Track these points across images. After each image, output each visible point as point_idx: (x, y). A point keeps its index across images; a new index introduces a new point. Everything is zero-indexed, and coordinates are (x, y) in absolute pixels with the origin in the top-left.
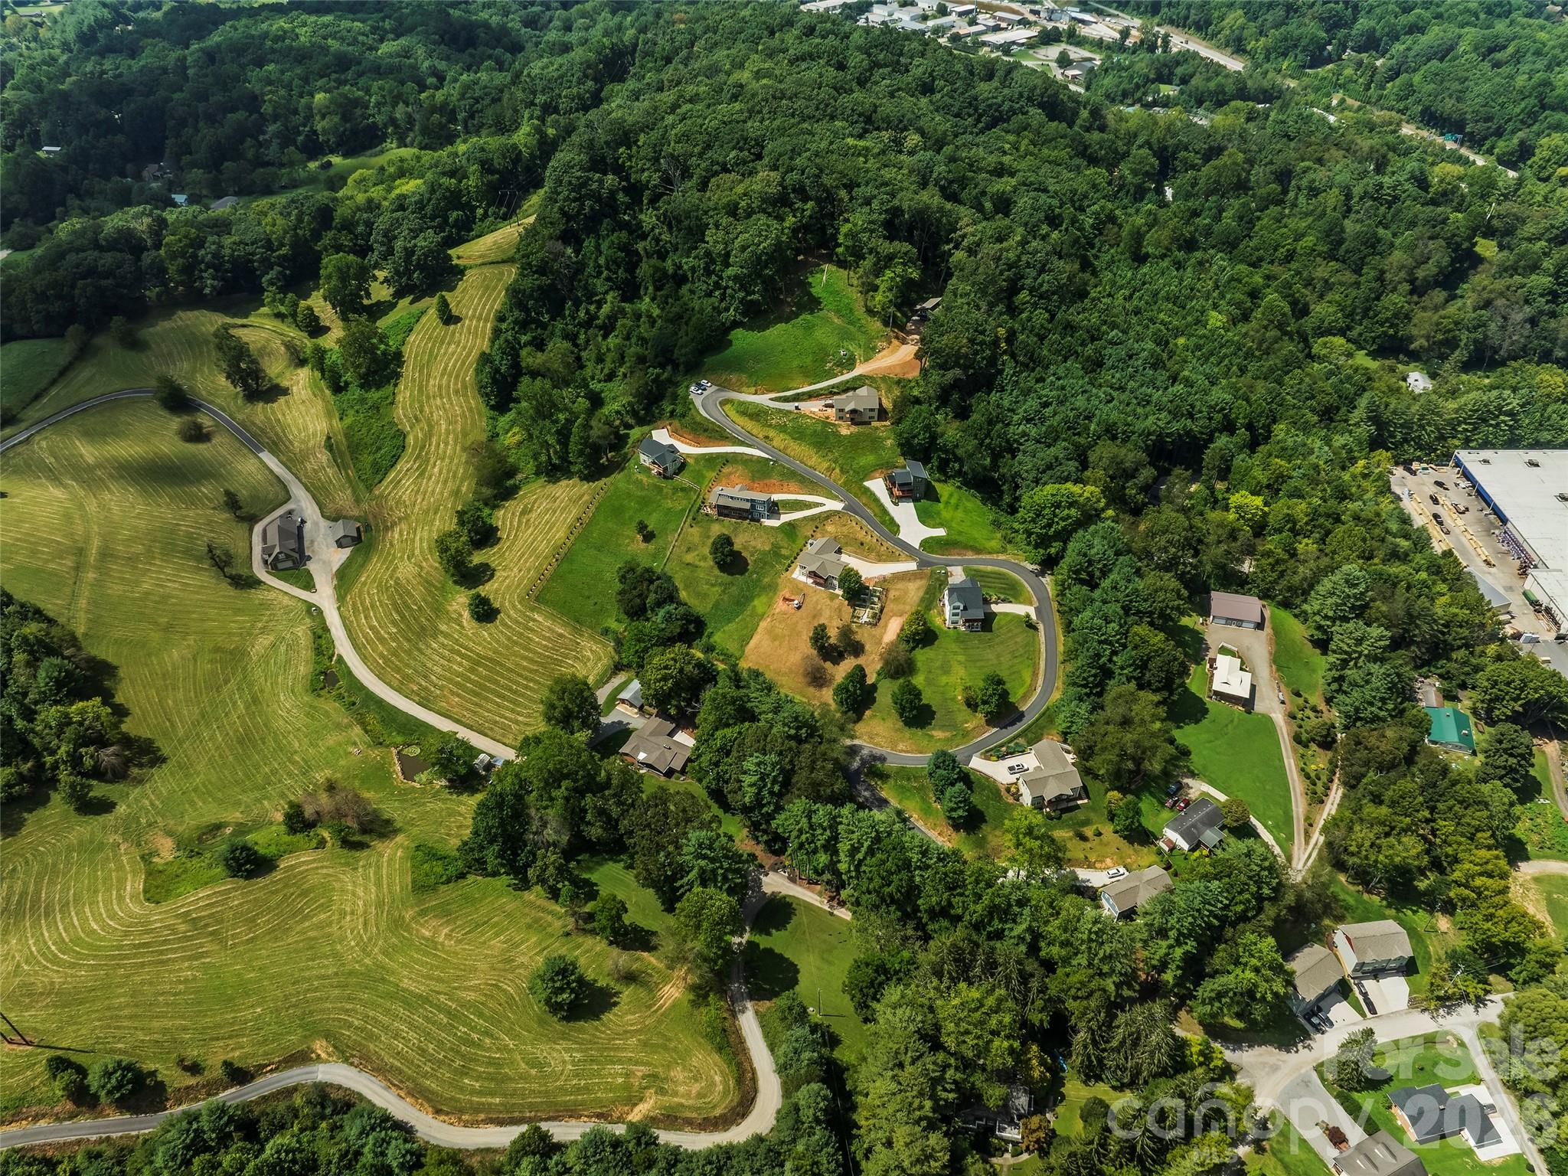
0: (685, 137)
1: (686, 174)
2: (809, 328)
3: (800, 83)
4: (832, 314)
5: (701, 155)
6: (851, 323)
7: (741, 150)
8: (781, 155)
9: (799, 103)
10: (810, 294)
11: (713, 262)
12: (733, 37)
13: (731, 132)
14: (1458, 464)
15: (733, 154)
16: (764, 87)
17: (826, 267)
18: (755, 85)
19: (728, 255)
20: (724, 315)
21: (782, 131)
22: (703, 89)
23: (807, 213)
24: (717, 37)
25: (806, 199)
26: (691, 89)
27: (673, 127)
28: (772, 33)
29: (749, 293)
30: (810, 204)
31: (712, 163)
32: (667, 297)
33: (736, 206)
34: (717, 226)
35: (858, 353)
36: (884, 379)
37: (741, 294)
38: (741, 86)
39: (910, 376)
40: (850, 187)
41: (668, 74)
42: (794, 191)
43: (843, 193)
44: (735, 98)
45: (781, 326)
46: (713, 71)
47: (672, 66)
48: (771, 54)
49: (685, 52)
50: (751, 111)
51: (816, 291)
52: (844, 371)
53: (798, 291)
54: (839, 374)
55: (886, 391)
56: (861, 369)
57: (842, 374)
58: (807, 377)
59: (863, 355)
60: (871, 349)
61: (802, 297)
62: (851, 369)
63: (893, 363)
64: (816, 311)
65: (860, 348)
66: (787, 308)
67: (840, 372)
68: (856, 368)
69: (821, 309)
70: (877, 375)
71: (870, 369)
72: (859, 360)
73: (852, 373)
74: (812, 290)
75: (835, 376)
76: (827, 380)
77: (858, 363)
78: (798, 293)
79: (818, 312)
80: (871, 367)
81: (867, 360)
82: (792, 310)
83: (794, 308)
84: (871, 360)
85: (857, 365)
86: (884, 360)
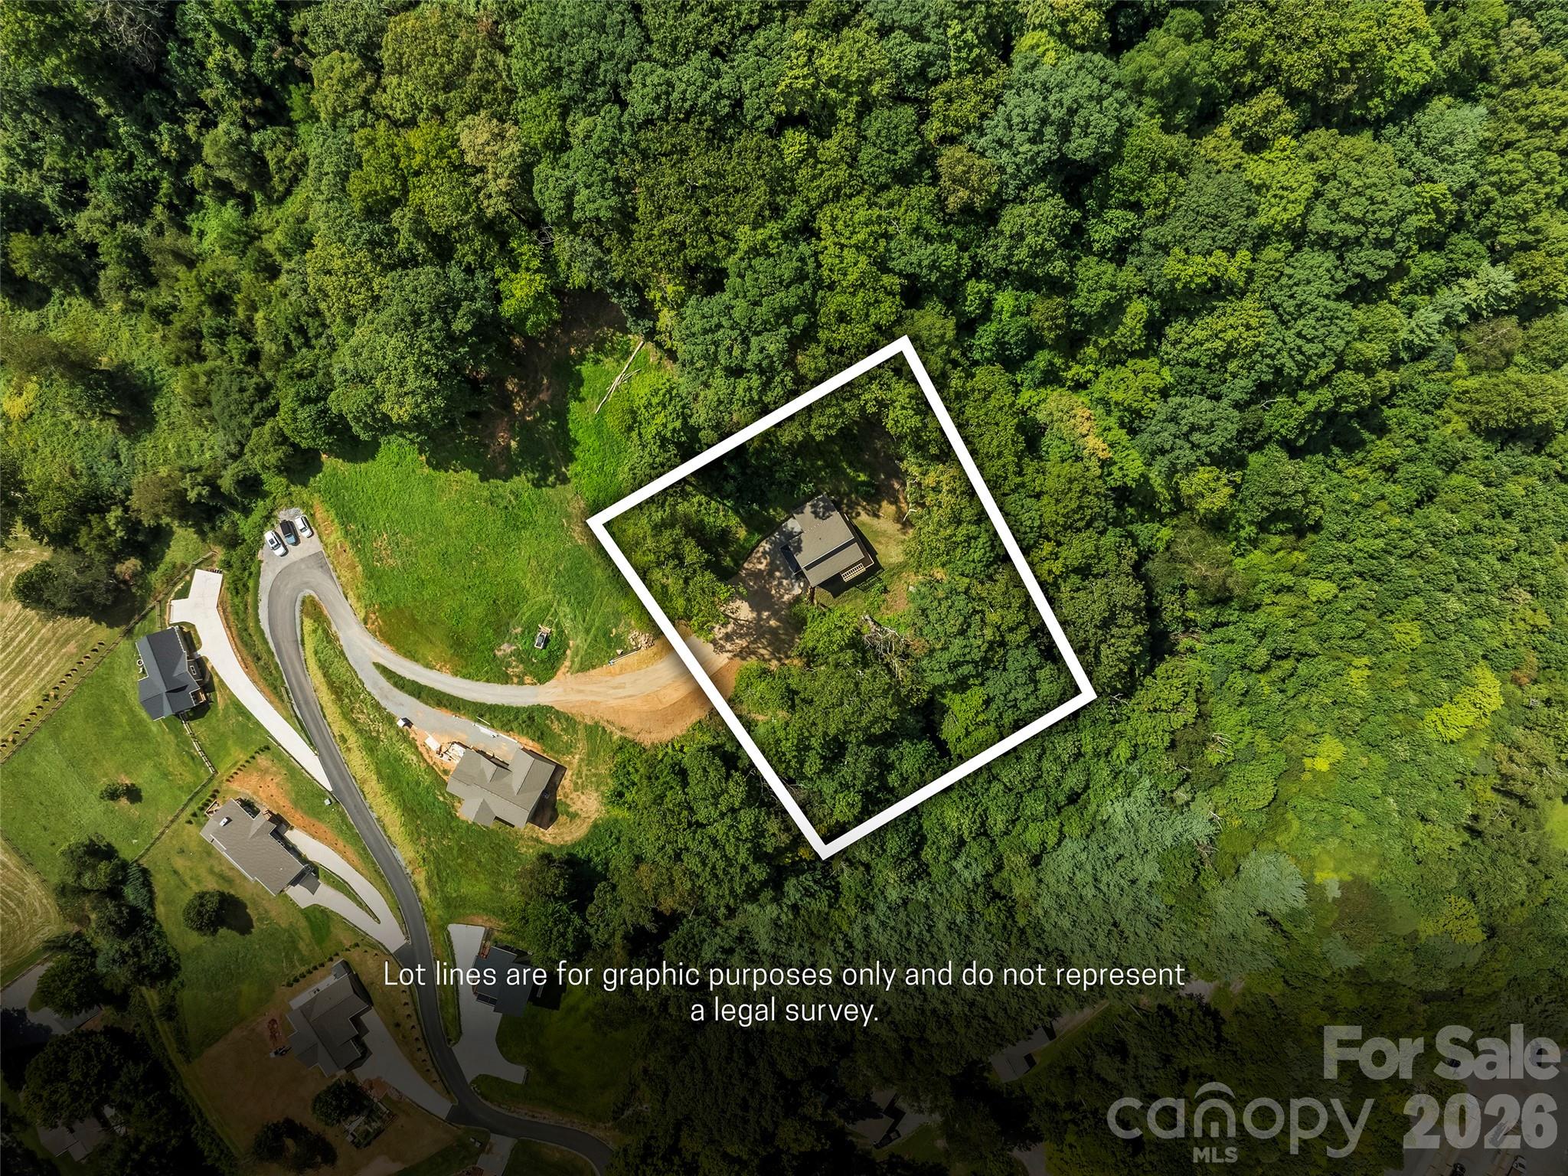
10: (561, 414)
17: (639, 343)
35: (577, 642)
36: (595, 732)
39: (648, 740)
45: (470, 477)
51: (581, 416)
52: (528, 679)
53: (544, 396)
54: (515, 680)
55: (582, 760)
56: (560, 690)
57: (521, 683)
58: (456, 654)
59: (582, 652)
60: (609, 640)
61: (545, 418)
62: (541, 680)
63: (629, 701)
64: (551, 479)
65: (587, 631)
66: (502, 437)
67: (518, 677)
68: (552, 682)
69: (564, 480)
70: (583, 716)
71: (575, 698)
72: (567, 663)
73: (540, 688)
74: (573, 405)
75: (505, 679)
76: (488, 681)
77: (563, 669)
78: (542, 403)
79: (554, 486)
80: (580, 691)
81: (584, 667)
82: (508, 447)
83: (513, 444)
84: (592, 672)
85: (560, 673)
86: (619, 679)
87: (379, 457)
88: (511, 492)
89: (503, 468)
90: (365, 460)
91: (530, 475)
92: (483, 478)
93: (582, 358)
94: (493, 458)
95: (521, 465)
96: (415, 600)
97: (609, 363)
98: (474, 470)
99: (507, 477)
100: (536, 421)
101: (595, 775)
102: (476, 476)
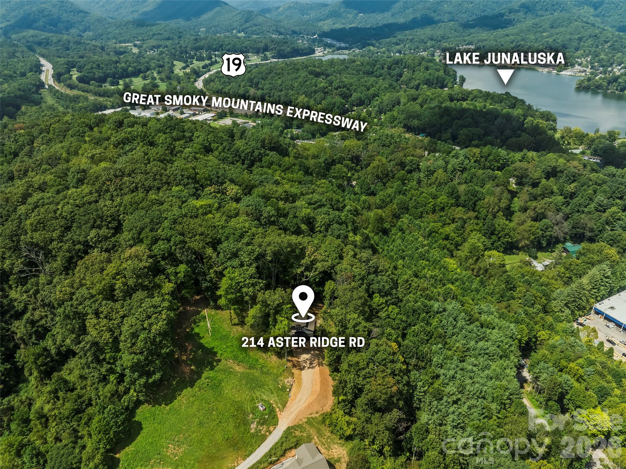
0: (41, 225)
1: (49, 255)
2: (216, 386)
3: (133, 161)
4: (230, 363)
5: (61, 239)
6: (251, 367)
7: (100, 227)
8: (142, 229)
9: (139, 177)
10: (201, 346)
11: (102, 350)
12: (63, 133)
13: (86, 213)
14: (598, 312)
15: (93, 233)
16: (105, 169)
17: (206, 312)
18: (95, 169)
19: (116, 341)
20: (126, 398)
21: (136, 205)
22: (49, 177)
23: (181, 275)
24: (50, 135)
25: (176, 262)
26: (37, 179)
27: (27, 216)
28: (91, 129)
29: (149, 374)
30: (182, 268)
31: (74, 243)
32: (56, 391)
33: (112, 288)
34: (97, 314)
35: (273, 400)
36: (310, 422)
37: (142, 381)
38: (84, 171)
39: (327, 409)
40: (215, 244)
41: (15, 167)
42: (164, 258)
43: (209, 251)
44: (80, 181)
45: (187, 391)
46: (53, 161)
47: (18, 159)
48: (98, 143)
49: (27, 148)
50: (99, 192)
51: (207, 341)
52: (271, 428)
53: (190, 348)
54: (267, 434)
55: (318, 437)
56: (285, 420)
57: (270, 433)
58: (239, 449)
59: (278, 401)
60: (282, 390)
61: (196, 352)
62: (276, 424)
63: (308, 400)
64: (215, 364)
65: (272, 393)
66: (187, 370)
67: (267, 431)
68: (280, 421)
69: (219, 361)
70: (301, 420)
71: (292, 416)
72: (278, 410)
73: (278, 427)
74: (202, 341)
75: (264, 438)
76: (259, 446)
77: (278, 413)
78: (191, 350)
79: (218, 365)
80: (291, 413)
81: (284, 406)
82: (192, 370)
83: (193, 367)
84: (288, 405)
85: (279, 416)
86: (298, 399)
87: (144, 426)
88: (206, 379)
89: (195, 377)
90: (139, 434)
91: (207, 369)
92: (192, 387)
93: (193, 329)
94: (189, 378)
95: (201, 370)
96: (204, 450)
97: (202, 324)
98: (186, 388)
99: (200, 377)
100: (194, 356)
101: (327, 439)
102: (189, 388)
